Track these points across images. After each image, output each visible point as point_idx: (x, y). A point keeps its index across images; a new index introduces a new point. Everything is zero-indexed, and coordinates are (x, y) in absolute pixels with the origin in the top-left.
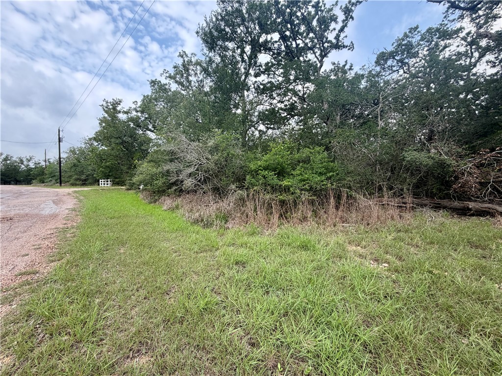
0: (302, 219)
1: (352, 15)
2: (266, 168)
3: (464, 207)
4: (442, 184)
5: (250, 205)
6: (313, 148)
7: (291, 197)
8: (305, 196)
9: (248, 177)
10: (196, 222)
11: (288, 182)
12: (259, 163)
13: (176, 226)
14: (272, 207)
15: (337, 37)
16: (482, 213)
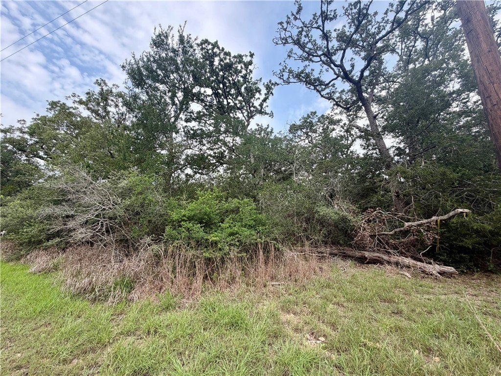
0: (230, 281)
1: (272, 92)
2: (190, 219)
3: (362, 256)
5: (167, 265)
6: (242, 199)
7: (218, 254)
8: (234, 253)
9: (168, 229)
11: (216, 237)
12: (183, 212)
14: (195, 267)
15: (261, 105)
16: (374, 261)
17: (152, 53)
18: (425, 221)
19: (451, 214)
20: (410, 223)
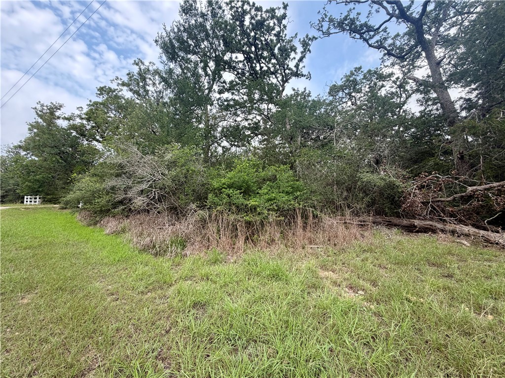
0: (269, 242)
1: (309, 49)
2: (230, 186)
3: (411, 225)
4: (392, 204)
5: (212, 227)
6: (279, 167)
7: (258, 218)
8: (273, 217)
9: (210, 196)
10: (145, 249)
11: (255, 201)
12: (223, 180)
13: (119, 255)
14: (237, 229)
15: (297, 66)
16: (425, 230)
17: (182, 21)
18: (495, 184)
20: (475, 187)
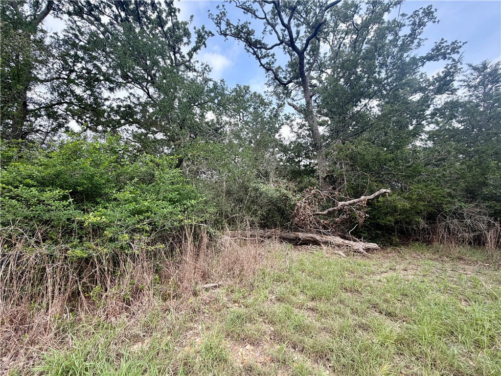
1: (204, 42)
4: (281, 218)
19: (377, 193)
